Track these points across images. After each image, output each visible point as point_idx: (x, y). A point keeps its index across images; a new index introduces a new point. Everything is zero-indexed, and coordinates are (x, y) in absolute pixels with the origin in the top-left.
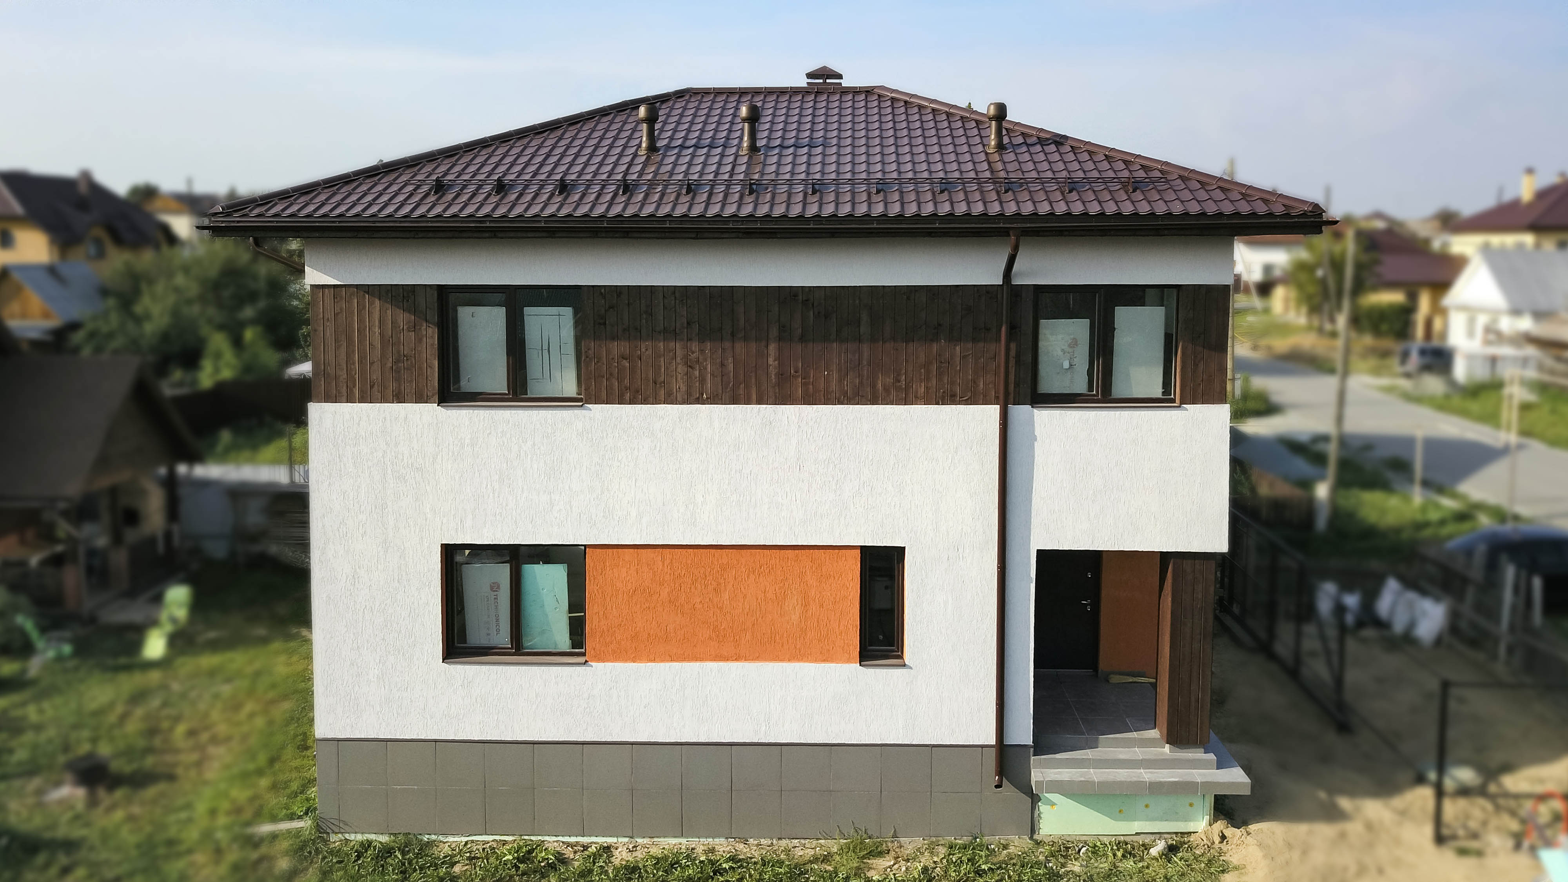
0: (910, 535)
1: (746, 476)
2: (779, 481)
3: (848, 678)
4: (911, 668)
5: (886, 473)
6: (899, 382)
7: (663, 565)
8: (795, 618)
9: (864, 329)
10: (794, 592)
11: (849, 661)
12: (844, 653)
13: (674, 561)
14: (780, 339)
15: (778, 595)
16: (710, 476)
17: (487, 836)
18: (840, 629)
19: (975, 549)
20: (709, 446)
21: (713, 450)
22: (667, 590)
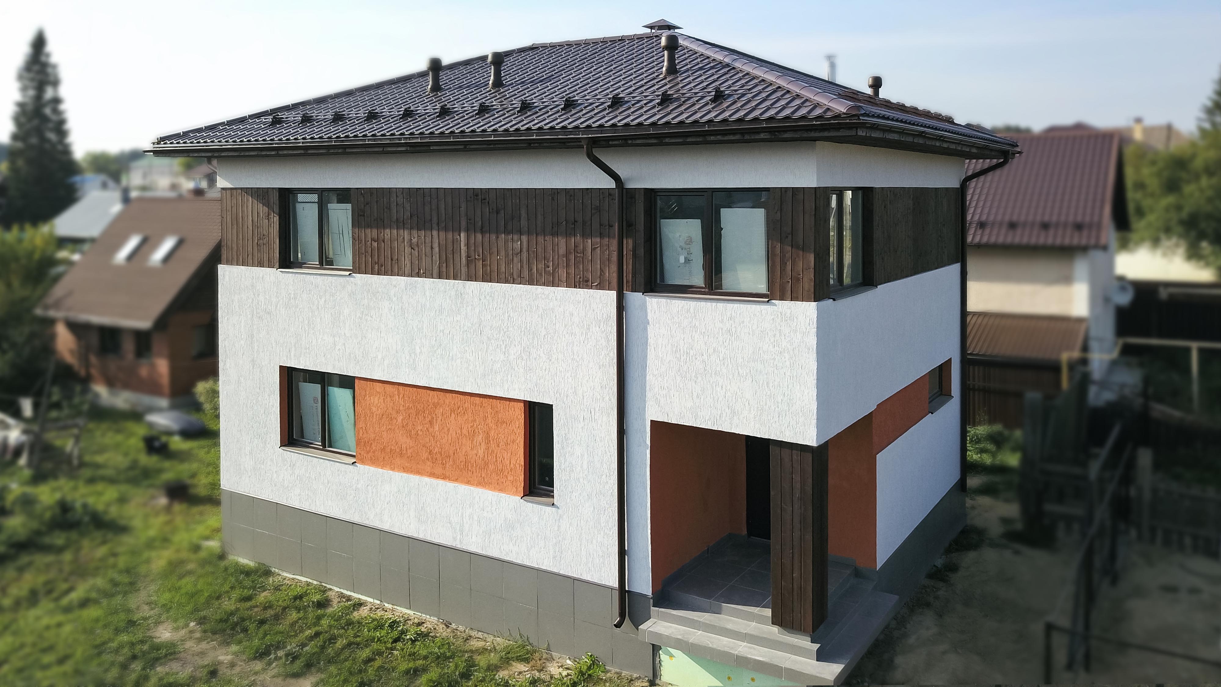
0: (556, 395)
1: (446, 335)
2: (468, 342)
3: (514, 508)
4: (558, 508)
5: (539, 342)
6: (548, 268)
7: (399, 398)
8: (481, 452)
9: (524, 223)
10: (480, 432)
11: (516, 493)
12: (513, 486)
13: (405, 396)
14: (467, 230)
15: (470, 431)
16: (424, 333)
17: (303, 578)
18: (511, 466)
19: (603, 413)
20: (424, 310)
21: (426, 313)
22: (401, 417)
